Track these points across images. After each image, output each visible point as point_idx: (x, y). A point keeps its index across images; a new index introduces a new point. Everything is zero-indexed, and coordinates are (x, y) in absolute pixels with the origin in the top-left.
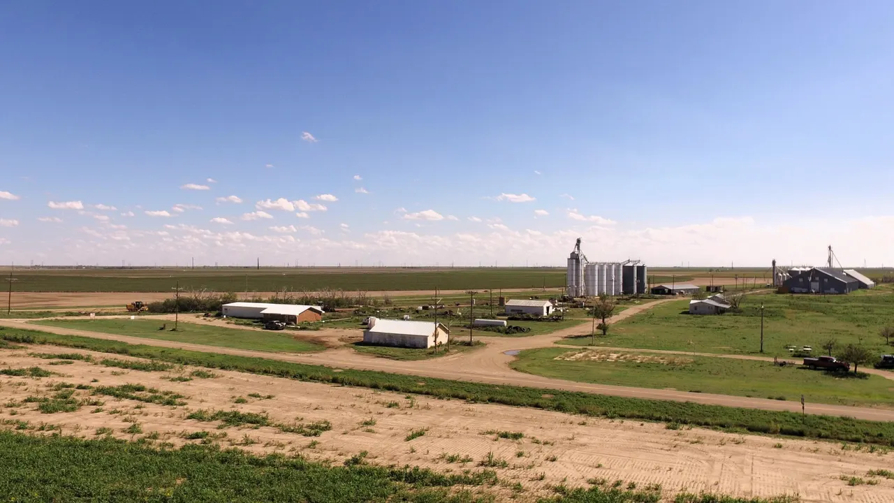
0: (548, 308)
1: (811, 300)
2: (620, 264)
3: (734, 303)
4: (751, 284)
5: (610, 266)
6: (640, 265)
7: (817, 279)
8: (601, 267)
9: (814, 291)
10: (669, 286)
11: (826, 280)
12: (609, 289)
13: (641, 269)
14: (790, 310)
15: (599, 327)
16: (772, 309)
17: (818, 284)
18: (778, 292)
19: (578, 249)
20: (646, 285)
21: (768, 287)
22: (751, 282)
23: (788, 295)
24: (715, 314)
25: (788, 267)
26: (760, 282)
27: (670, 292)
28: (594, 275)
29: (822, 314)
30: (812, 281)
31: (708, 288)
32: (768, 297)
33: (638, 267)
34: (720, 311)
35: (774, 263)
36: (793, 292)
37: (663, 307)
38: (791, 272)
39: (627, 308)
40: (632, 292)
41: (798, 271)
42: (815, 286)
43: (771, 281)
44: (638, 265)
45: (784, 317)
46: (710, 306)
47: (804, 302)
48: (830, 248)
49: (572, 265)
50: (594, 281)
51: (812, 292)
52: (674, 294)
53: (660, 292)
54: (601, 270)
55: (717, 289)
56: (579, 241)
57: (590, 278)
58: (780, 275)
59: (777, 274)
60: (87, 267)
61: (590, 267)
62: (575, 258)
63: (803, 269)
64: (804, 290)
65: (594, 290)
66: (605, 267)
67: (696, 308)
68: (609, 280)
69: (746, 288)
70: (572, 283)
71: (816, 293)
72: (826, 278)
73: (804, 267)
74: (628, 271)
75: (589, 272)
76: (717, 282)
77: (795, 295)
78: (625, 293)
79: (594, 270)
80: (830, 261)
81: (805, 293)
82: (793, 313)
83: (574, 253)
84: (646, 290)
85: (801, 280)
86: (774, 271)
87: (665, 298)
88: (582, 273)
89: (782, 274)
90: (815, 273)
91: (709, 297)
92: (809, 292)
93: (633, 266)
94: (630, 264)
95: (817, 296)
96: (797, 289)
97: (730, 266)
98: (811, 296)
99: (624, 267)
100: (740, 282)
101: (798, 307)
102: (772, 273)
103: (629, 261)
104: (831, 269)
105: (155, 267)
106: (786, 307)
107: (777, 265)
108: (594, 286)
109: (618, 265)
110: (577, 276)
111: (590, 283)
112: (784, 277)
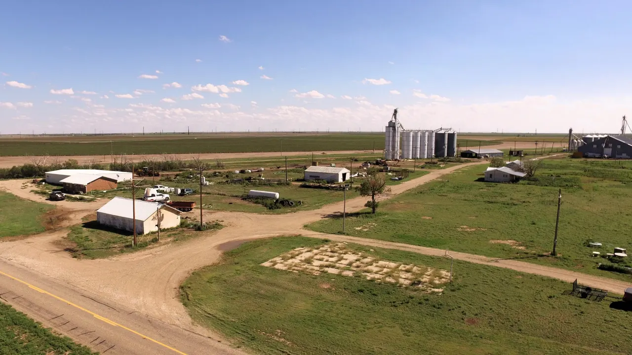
0: (344, 175)
1: (605, 165)
2: (433, 132)
3: (530, 170)
4: (550, 148)
5: (423, 133)
6: (451, 132)
7: (611, 145)
8: (416, 133)
9: (606, 156)
10: (475, 150)
11: (619, 147)
12: (422, 153)
13: (451, 136)
14: (586, 178)
15: (368, 205)
16: (567, 177)
17: (611, 149)
18: (573, 157)
19: (395, 118)
20: (456, 149)
21: (564, 151)
22: (549, 146)
23: (582, 159)
24: (509, 182)
25: (583, 134)
26: (557, 146)
27: (477, 156)
28: (409, 141)
29: (620, 183)
30: (606, 147)
31: (511, 153)
32: (565, 162)
33: (449, 135)
34: (515, 180)
35: (571, 131)
36: (586, 157)
37: (463, 172)
38: (586, 139)
39: (428, 173)
40: (443, 155)
41: (591, 138)
42: (608, 151)
43: (567, 145)
44: (449, 132)
45: (581, 188)
46: (505, 175)
47: (599, 168)
48: (624, 118)
49: (390, 132)
50: (409, 146)
51: (605, 157)
52: (479, 158)
53: (468, 155)
54: (415, 137)
55: (518, 154)
56: (396, 111)
57: (406, 143)
58: (576, 141)
59: (573, 140)
60: (75, 135)
61: (405, 135)
62: (392, 126)
63: (596, 136)
64: (597, 155)
65: (408, 154)
66: (419, 134)
67: (491, 175)
68: (422, 145)
69: (544, 152)
70: (389, 148)
71: (608, 158)
72: (619, 145)
73: (597, 134)
74: (440, 137)
75: (405, 138)
76: (519, 146)
77: (589, 160)
78: (436, 156)
79: (409, 136)
80: (622, 130)
81: (598, 158)
82: (589, 181)
83: (391, 122)
84: (455, 154)
85: (595, 146)
86: (570, 137)
87: (470, 161)
88: (398, 139)
89: (577, 140)
90: (609, 140)
91: (508, 163)
92: (601, 157)
93: (444, 134)
94: (442, 132)
95: (611, 161)
96: (590, 154)
97: (534, 132)
98: (605, 161)
99: (436, 134)
100: (540, 145)
101: (593, 174)
102: (568, 138)
103: (441, 129)
104: (623, 136)
105: (121, 134)
106: (582, 174)
107: (573, 132)
108: (408, 150)
109: (431, 132)
110: (394, 141)
111: (405, 148)
112: (578, 143)
